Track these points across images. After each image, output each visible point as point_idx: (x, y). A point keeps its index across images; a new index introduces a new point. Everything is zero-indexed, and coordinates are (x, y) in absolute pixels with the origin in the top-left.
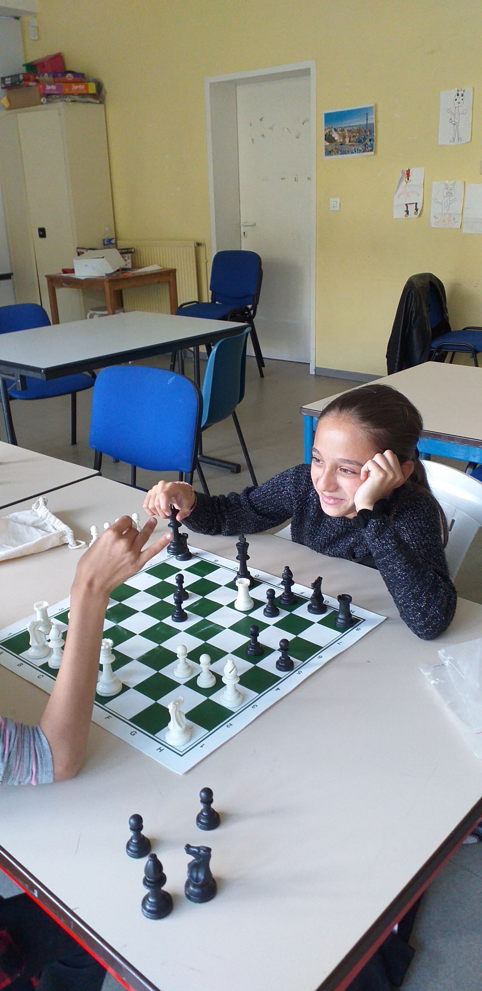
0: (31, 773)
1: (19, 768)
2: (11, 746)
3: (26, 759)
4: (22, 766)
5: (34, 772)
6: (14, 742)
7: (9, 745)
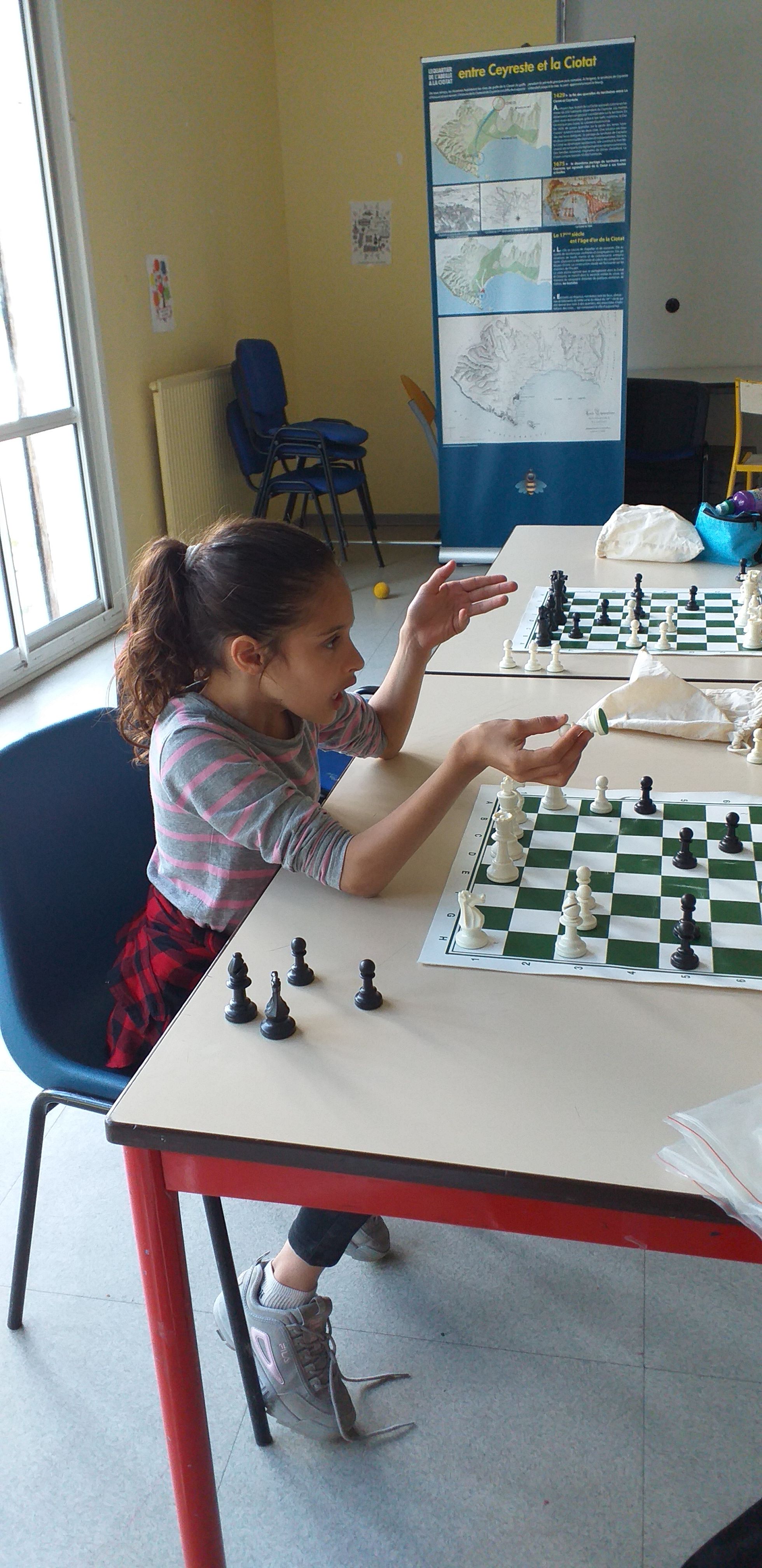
0: (319, 875)
1: (308, 865)
2: (304, 843)
3: (317, 861)
4: (312, 864)
5: (322, 874)
6: (309, 841)
7: (303, 841)
